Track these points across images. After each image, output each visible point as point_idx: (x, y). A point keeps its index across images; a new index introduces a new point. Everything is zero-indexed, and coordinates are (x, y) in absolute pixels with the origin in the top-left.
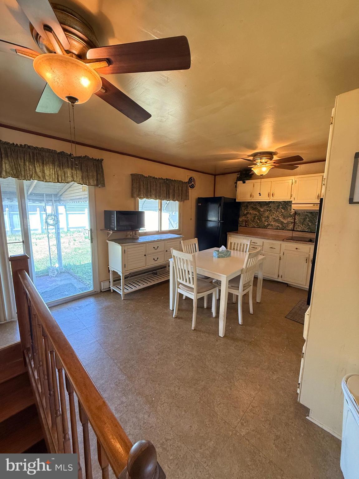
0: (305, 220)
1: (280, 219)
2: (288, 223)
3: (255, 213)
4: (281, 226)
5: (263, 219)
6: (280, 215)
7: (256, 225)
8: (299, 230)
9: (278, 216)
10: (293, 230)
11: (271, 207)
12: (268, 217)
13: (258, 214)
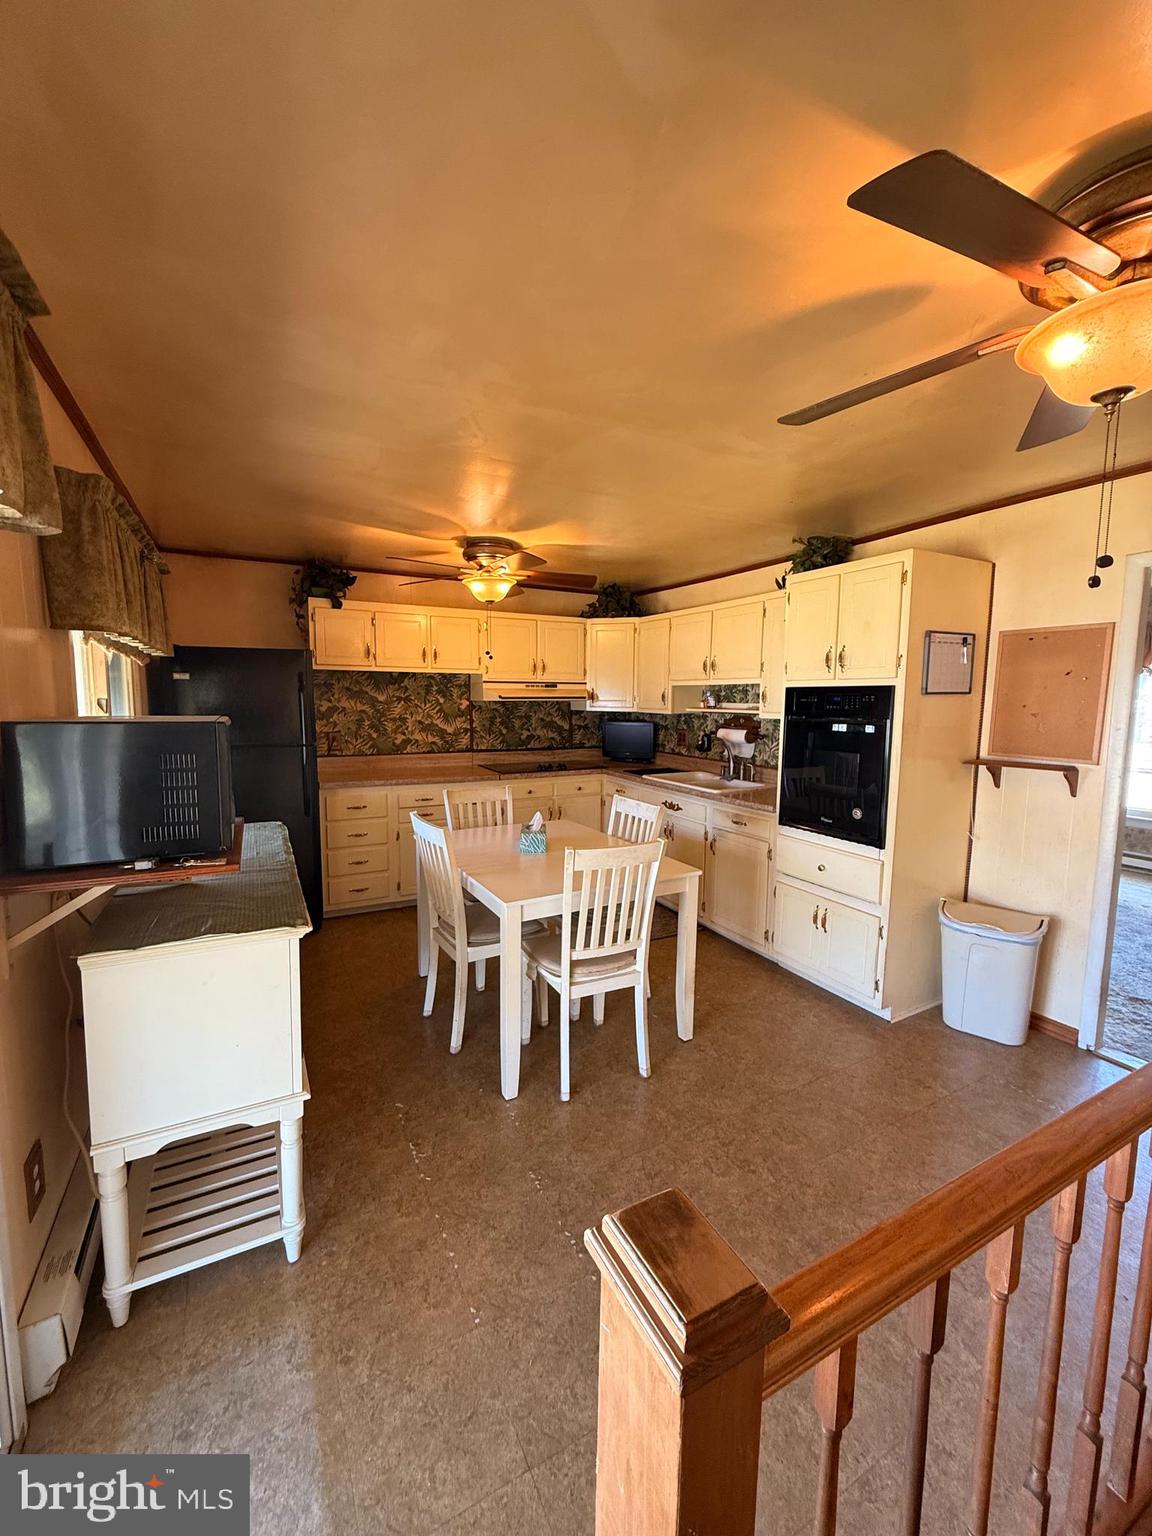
0: (492, 720)
1: (435, 722)
2: (457, 733)
3: (360, 707)
4: (440, 743)
5: (390, 726)
6: (435, 711)
7: (367, 746)
8: (483, 748)
9: (429, 716)
10: (472, 750)
11: (406, 689)
12: (403, 720)
13: (370, 711)
